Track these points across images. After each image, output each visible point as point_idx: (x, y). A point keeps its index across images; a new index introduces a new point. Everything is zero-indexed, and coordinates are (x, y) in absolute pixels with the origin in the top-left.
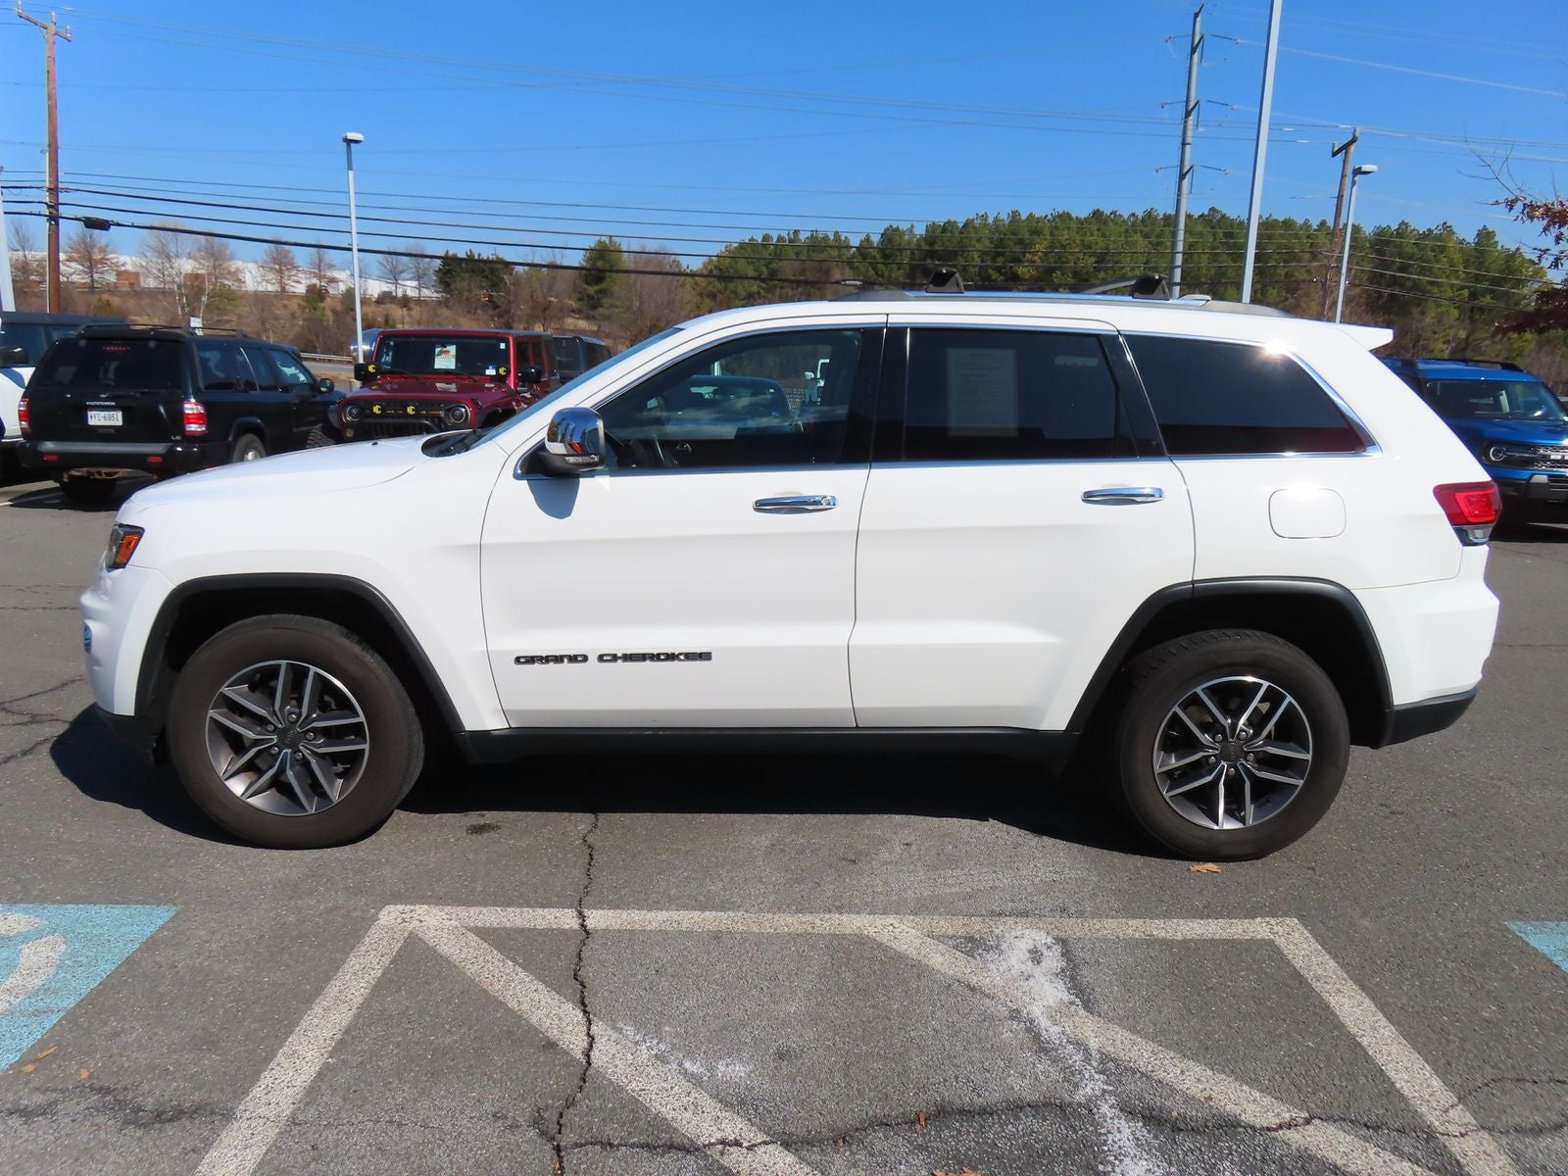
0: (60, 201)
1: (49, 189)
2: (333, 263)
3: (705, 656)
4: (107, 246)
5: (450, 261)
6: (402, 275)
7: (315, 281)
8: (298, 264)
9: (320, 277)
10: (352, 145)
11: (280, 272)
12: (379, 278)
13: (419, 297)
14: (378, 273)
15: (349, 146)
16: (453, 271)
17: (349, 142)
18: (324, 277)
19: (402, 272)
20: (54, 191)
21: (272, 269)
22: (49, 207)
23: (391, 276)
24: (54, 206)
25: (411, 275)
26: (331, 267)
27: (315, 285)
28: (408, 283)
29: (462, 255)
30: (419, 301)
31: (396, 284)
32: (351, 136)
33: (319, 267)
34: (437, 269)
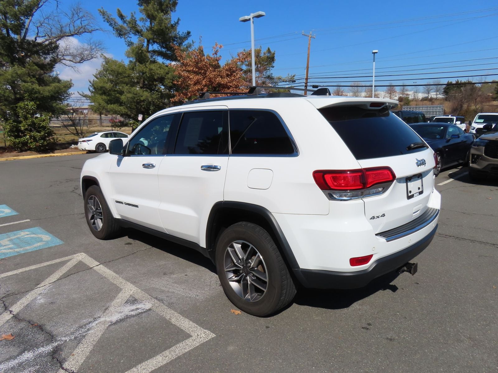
0: (308, 82)
1: (306, 79)
2: (408, 89)
3: (137, 206)
4: (343, 91)
5: (449, 85)
6: (431, 91)
7: (401, 95)
8: (396, 91)
9: (403, 94)
10: (375, 54)
11: (390, 93)
12: (423, 93)
13: (436, 98)
14: (423, 91)
15: (374, 54)
16: (449, 88)
17: (374, 53)
18: (404, 94)
19: (431, 90)
20: (307, 79)
21: (388, 93)
22: (305, 83)
23: (427, 92)
24: (306, 83)
25: (434, 91)
26: (407, 90)
27: (401, 97)
28: (433, 93)
29: (454, 82)
30: (436, 99)
31: (429, 93)
32: (374, 51)
33: (403, 92)
34: (444, 88)
